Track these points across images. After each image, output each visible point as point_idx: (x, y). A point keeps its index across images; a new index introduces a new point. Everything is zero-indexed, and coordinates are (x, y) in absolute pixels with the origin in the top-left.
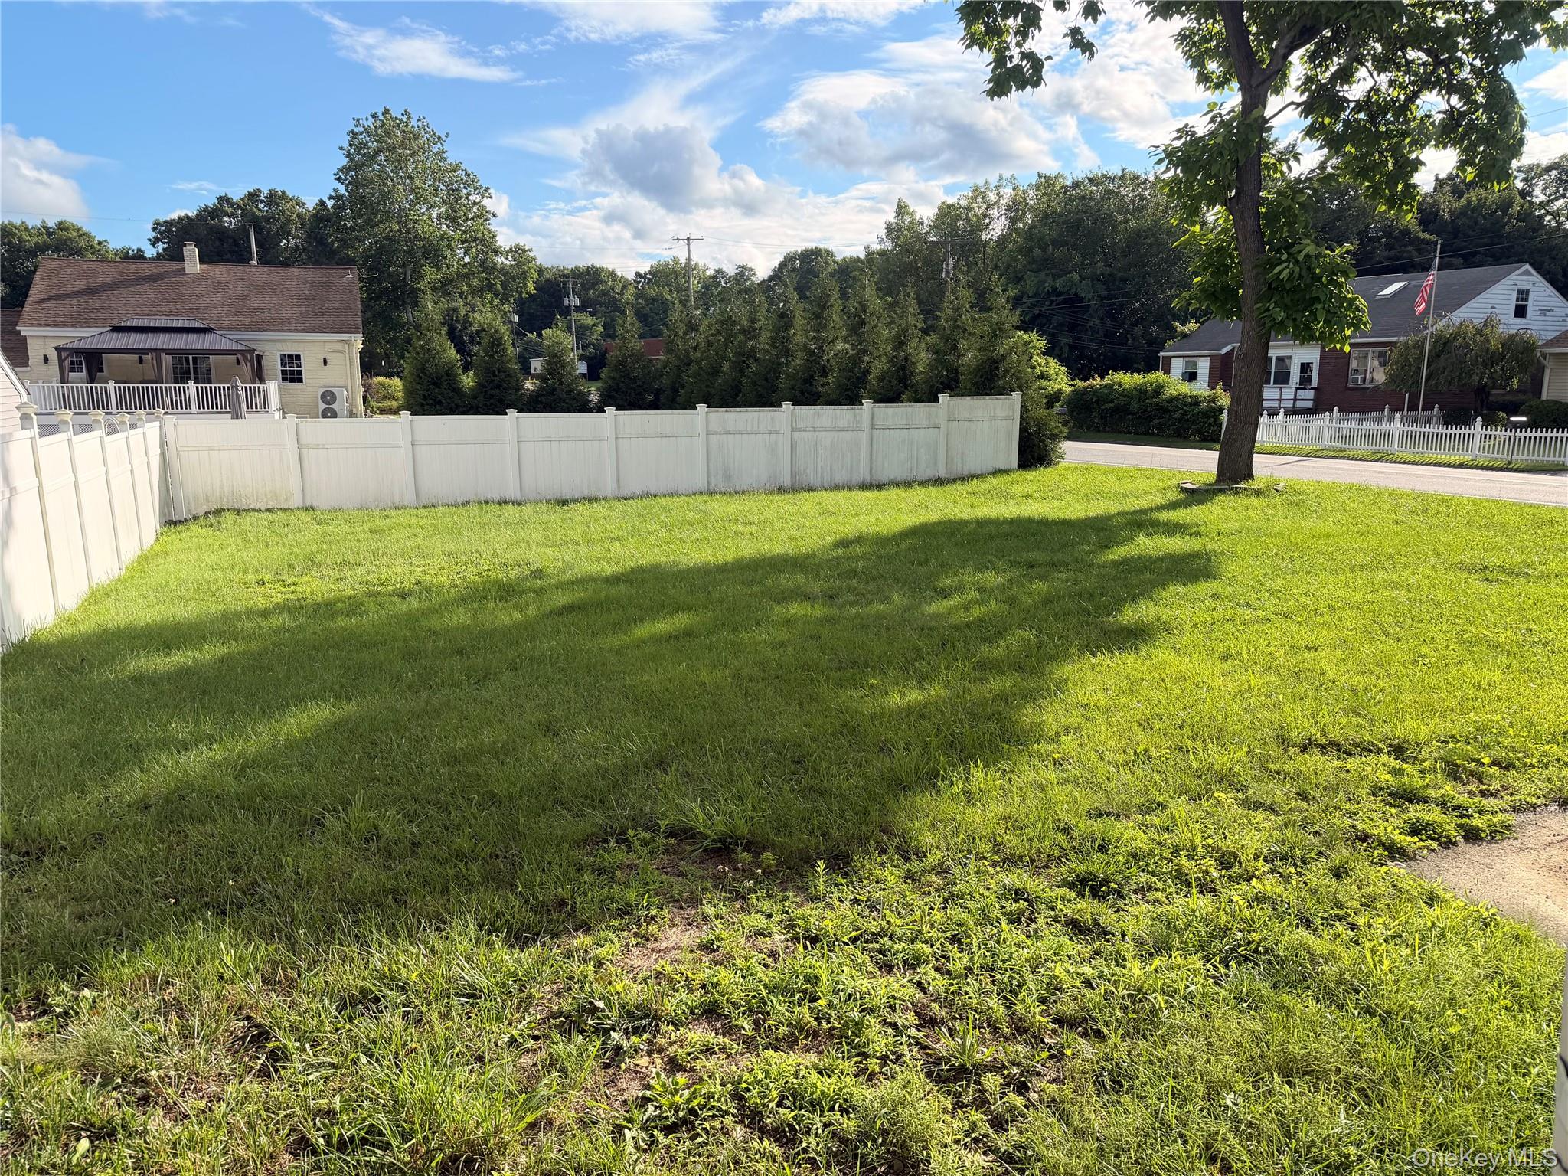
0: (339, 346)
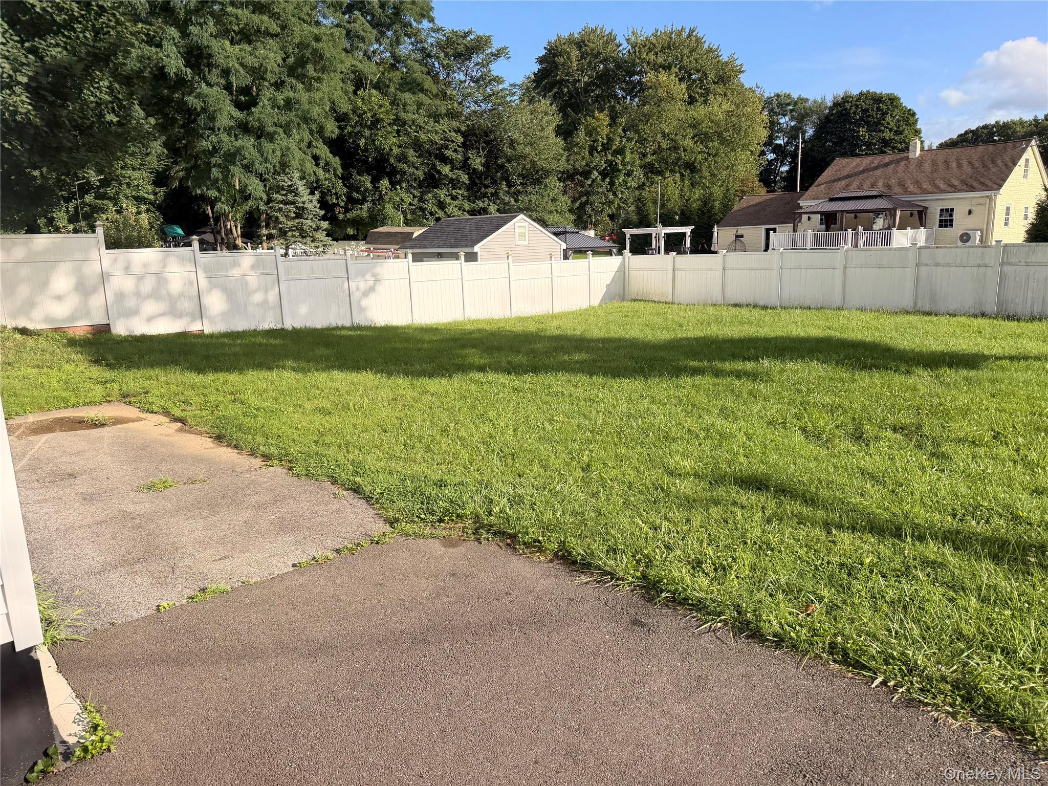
0: (982, 201)
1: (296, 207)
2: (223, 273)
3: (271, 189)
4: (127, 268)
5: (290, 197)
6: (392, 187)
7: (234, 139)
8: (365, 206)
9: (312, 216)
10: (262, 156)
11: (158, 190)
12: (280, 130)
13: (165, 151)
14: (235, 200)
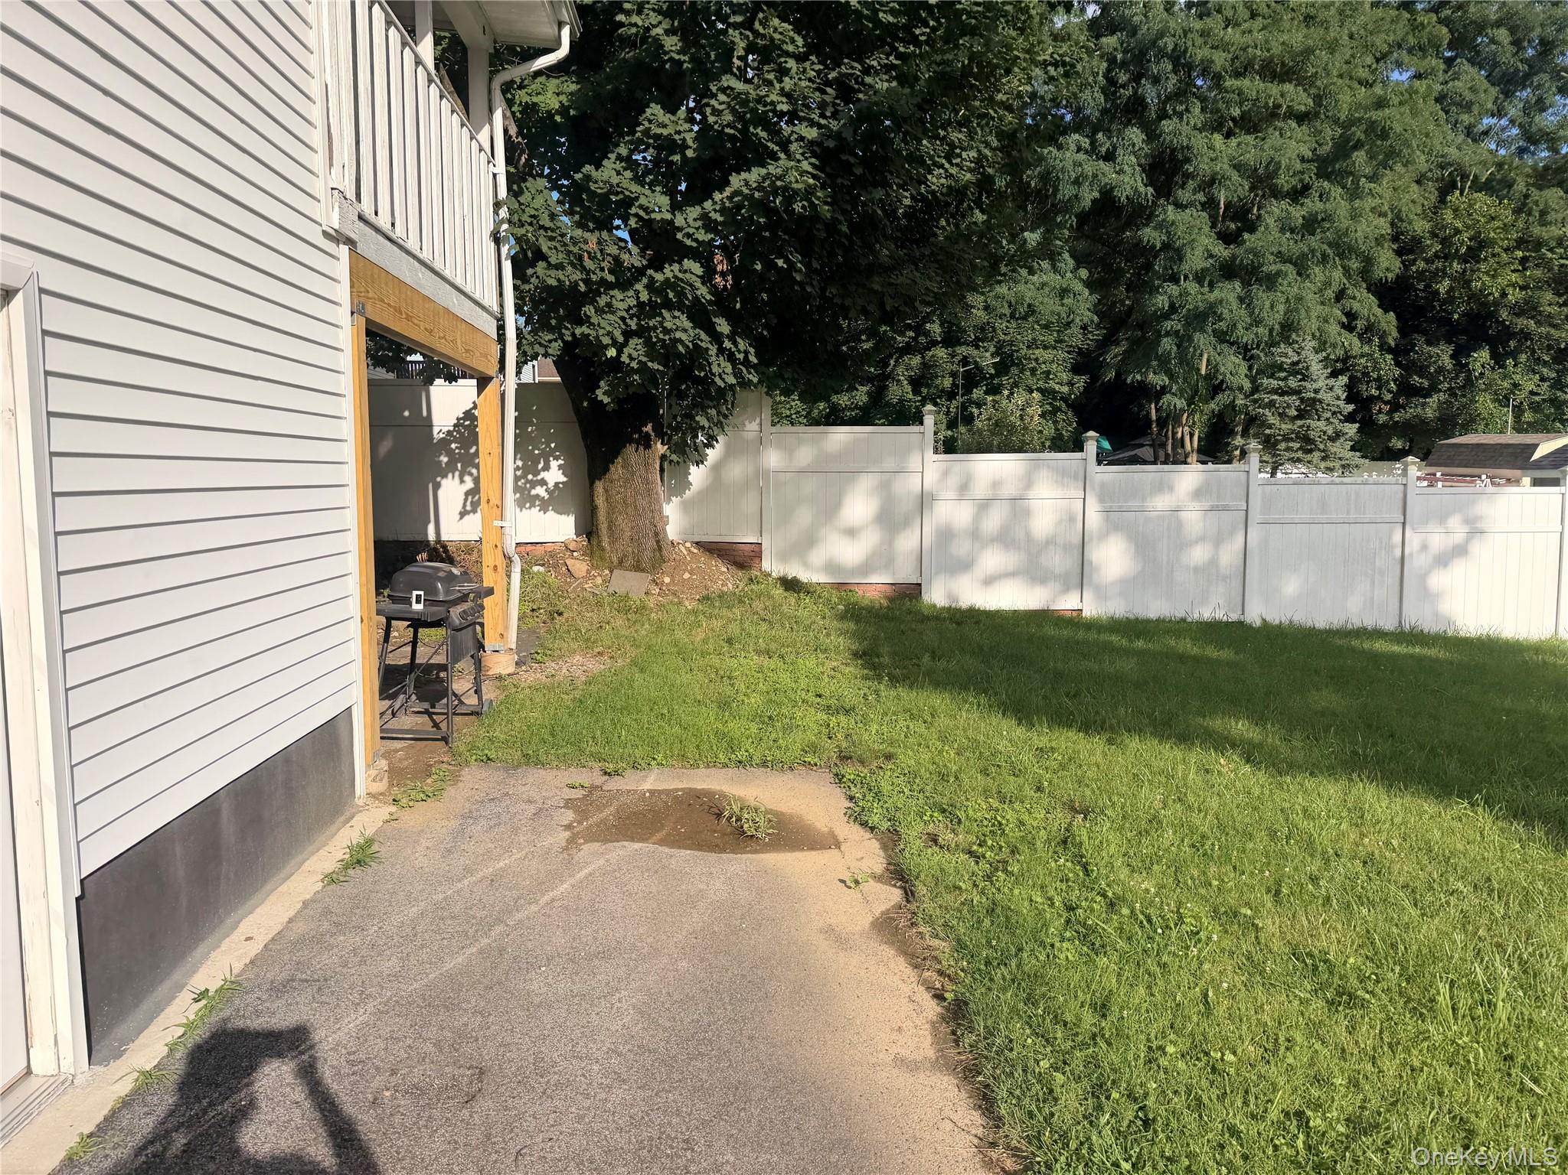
1: (1302, 400)
2: (1135, 504)
3: (1260, 372)
4: (964, 488)
5: (1293, 383)
6: (1497, 363)
7: (1207, 289)
8: (1433, 401)
9: (1329, 415)
10: (1252, 314)
11: (1076, 378)
12: (1290, 269)
13: (1096, 318)
14: (1196, 392)
